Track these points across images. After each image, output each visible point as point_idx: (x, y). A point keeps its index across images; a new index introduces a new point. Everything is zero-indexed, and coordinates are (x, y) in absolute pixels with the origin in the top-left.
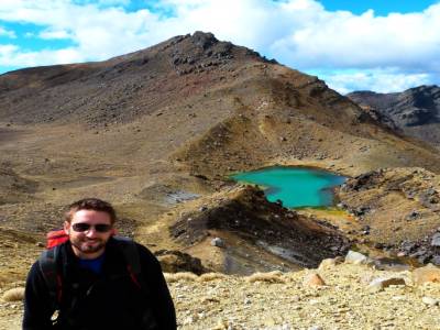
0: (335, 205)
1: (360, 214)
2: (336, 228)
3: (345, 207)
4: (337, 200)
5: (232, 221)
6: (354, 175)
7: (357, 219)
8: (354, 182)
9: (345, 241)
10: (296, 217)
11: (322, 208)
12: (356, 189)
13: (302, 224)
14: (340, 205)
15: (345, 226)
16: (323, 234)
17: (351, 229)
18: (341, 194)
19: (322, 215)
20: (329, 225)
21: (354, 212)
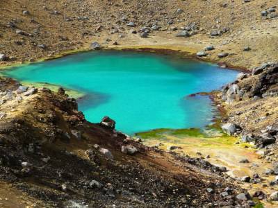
0: (217, 127)
1: (266, 143)
2: (220, 171)
3: (238, 129)
4: (222, 115)
5: (15, 163)
6: (254, 67)
7: (261, 152)
8: (254, 79)
9: (241, 196)
10: (142, 152)
11: (193, 131)
12: (258, 93)
13: (155, 164)
14: (227, 126)
15: (239, 167)
16: (197, 183)
17: (251, 173)
18: (229, 103)
19: (192, 147)
20: (208, 165)
21: (256, 139)
